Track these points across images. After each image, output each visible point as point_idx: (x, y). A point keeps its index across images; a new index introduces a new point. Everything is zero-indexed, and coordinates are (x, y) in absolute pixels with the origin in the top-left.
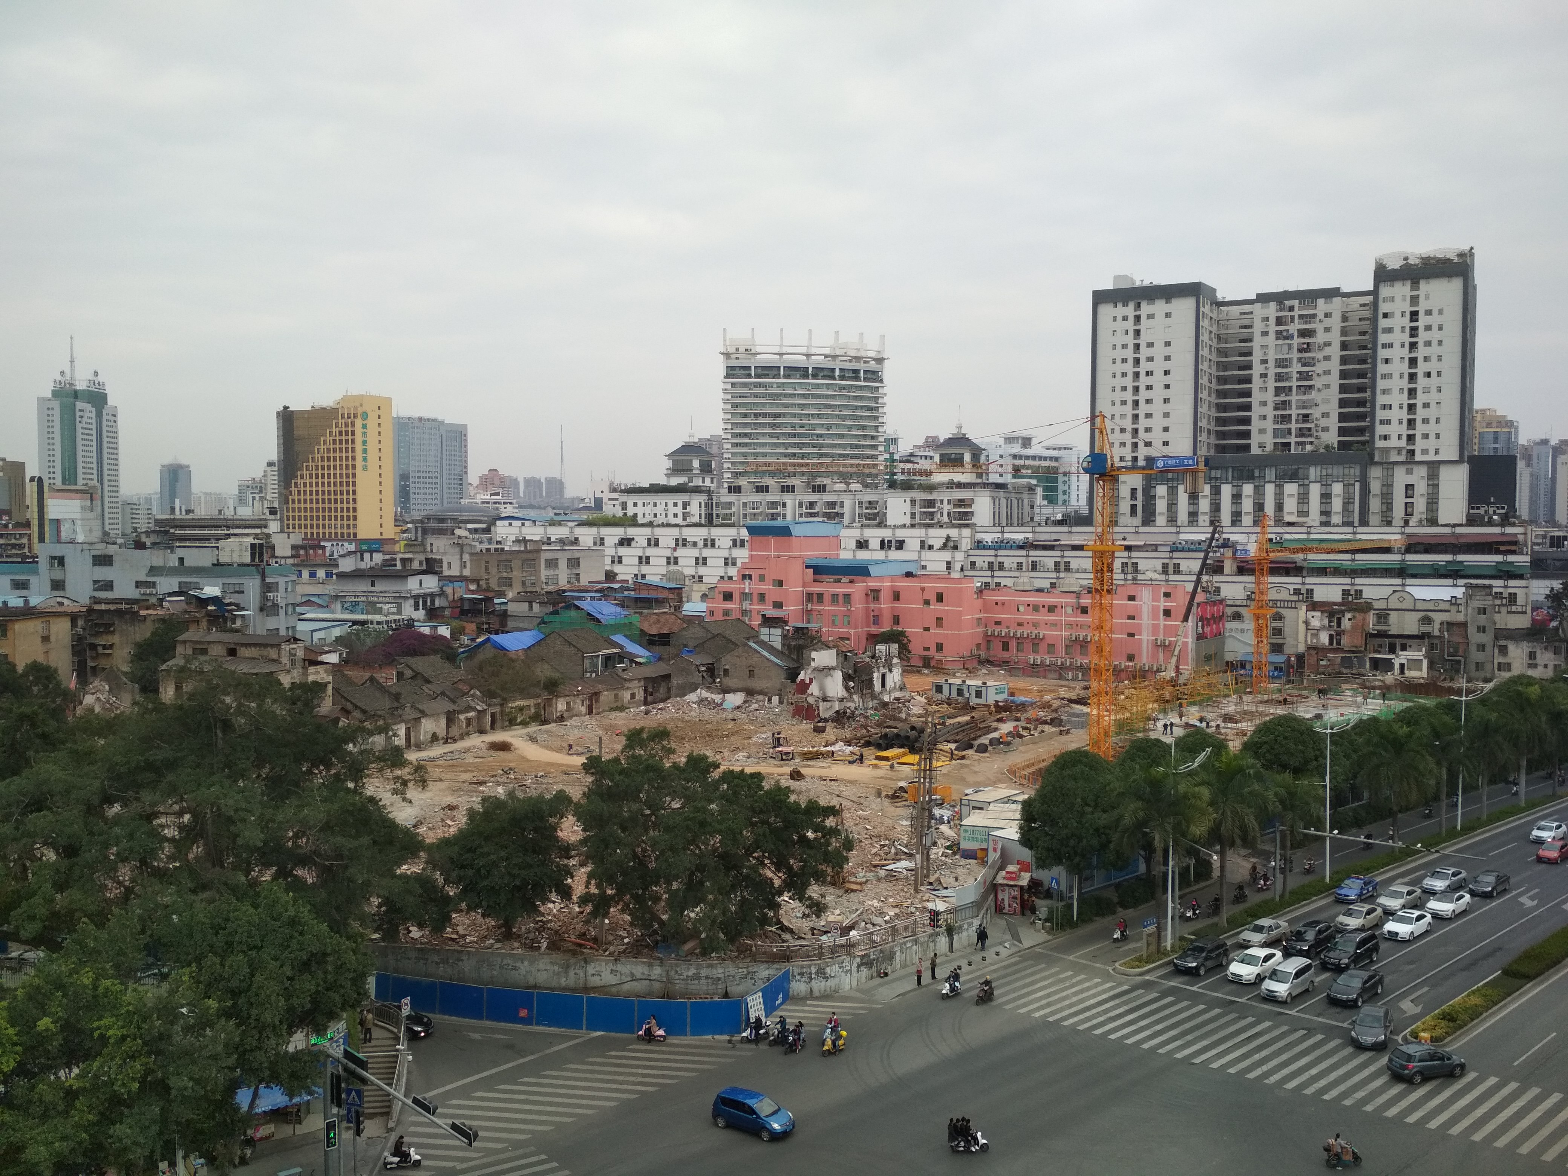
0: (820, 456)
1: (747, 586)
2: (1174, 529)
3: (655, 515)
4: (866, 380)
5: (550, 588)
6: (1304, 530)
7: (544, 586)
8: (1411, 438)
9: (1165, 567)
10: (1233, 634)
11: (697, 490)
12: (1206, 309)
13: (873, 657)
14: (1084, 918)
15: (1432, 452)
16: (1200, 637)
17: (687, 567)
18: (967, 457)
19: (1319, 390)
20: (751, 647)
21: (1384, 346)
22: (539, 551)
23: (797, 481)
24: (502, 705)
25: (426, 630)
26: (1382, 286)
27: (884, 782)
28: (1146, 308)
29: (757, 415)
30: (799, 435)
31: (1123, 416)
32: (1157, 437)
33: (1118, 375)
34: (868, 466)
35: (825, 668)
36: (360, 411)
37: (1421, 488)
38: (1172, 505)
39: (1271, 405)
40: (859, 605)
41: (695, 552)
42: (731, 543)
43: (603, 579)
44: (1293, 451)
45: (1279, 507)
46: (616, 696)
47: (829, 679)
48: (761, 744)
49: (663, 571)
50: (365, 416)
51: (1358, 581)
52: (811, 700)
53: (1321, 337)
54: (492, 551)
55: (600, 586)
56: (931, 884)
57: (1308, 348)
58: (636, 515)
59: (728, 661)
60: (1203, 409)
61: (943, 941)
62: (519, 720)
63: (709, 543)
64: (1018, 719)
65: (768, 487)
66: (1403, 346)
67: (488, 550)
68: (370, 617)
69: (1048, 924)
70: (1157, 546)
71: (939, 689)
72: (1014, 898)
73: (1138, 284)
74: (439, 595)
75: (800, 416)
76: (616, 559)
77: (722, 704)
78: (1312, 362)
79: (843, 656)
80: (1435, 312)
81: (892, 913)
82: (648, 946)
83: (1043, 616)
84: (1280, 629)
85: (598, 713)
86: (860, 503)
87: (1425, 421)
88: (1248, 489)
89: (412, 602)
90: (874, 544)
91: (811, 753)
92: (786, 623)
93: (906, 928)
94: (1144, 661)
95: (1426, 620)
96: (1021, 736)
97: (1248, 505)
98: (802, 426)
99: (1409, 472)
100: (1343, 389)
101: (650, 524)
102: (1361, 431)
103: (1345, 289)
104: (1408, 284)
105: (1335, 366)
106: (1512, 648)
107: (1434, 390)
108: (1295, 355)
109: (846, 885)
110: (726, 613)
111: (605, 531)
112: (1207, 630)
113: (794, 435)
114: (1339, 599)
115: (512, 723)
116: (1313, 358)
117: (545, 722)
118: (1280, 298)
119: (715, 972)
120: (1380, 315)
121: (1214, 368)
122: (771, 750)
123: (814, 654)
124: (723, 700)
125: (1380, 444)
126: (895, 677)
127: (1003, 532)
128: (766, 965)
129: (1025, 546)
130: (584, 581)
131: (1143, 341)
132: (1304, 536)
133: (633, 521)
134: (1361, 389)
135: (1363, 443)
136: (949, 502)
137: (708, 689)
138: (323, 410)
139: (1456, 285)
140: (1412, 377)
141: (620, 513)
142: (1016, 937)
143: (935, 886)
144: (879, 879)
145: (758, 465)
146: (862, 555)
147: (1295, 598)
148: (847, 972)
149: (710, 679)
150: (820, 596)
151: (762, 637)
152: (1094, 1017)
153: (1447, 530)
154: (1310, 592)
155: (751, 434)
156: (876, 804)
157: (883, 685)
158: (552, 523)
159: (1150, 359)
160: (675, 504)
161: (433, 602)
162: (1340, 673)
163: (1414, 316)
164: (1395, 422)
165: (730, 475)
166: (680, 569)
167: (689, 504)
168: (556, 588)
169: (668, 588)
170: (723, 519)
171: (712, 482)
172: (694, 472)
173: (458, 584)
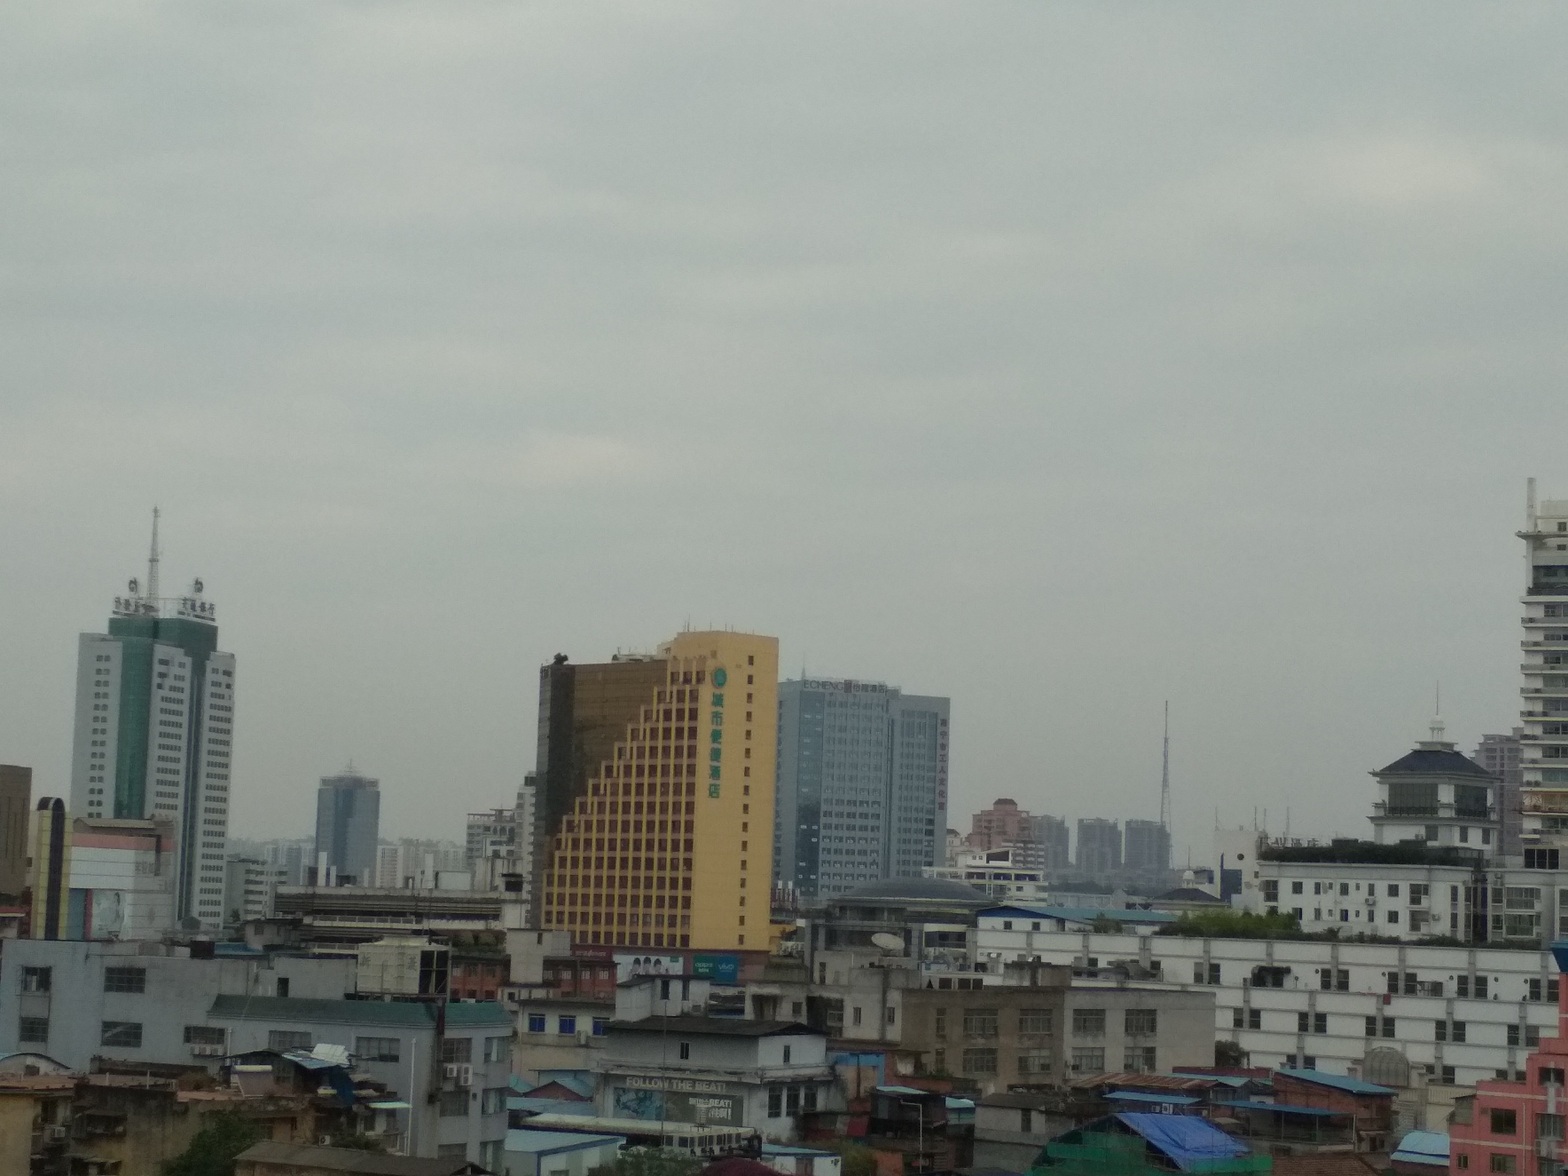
1: (1552, 1099)
3: (1345, 915)
5: (1084, 1079)
7: (1071, 1074)
11: (1448, 858)
17: (1415, 1043)
22: (1059, 991)
25: (787, 1166)
36: (710, 665)
41: (1435, 1009)
42: (1526, 990)
43: (1211, 1063)
49: (1357, 1050)
50: (720, 677)
54: (955, 985)
55: (1198, 1079)
58: (1298, 912)
63: (1472, 987)
67: (945, 983)
68: (669, 1127)
74: (827, 1084)
76: (1246, 1017)
89: (764, 1097)
101: (1331, 936)
110: (1499, 1162)
111: (1221, 948)
130: (1164, 1067)
133: (1290, 928)
138: (636, 663)
141: (1262, 909)
158: (1102, 926)
160: (1393, 891)
161: (811, 1099)
165: (1537, 825)
166: (1398, 1047)
167: (1426, 890)
168: (1097, 1080)
169: (1361, 1096)
170: (1512, 930)
171: (1486, 841)
172: (1443, 813)
173: (872, 1059)
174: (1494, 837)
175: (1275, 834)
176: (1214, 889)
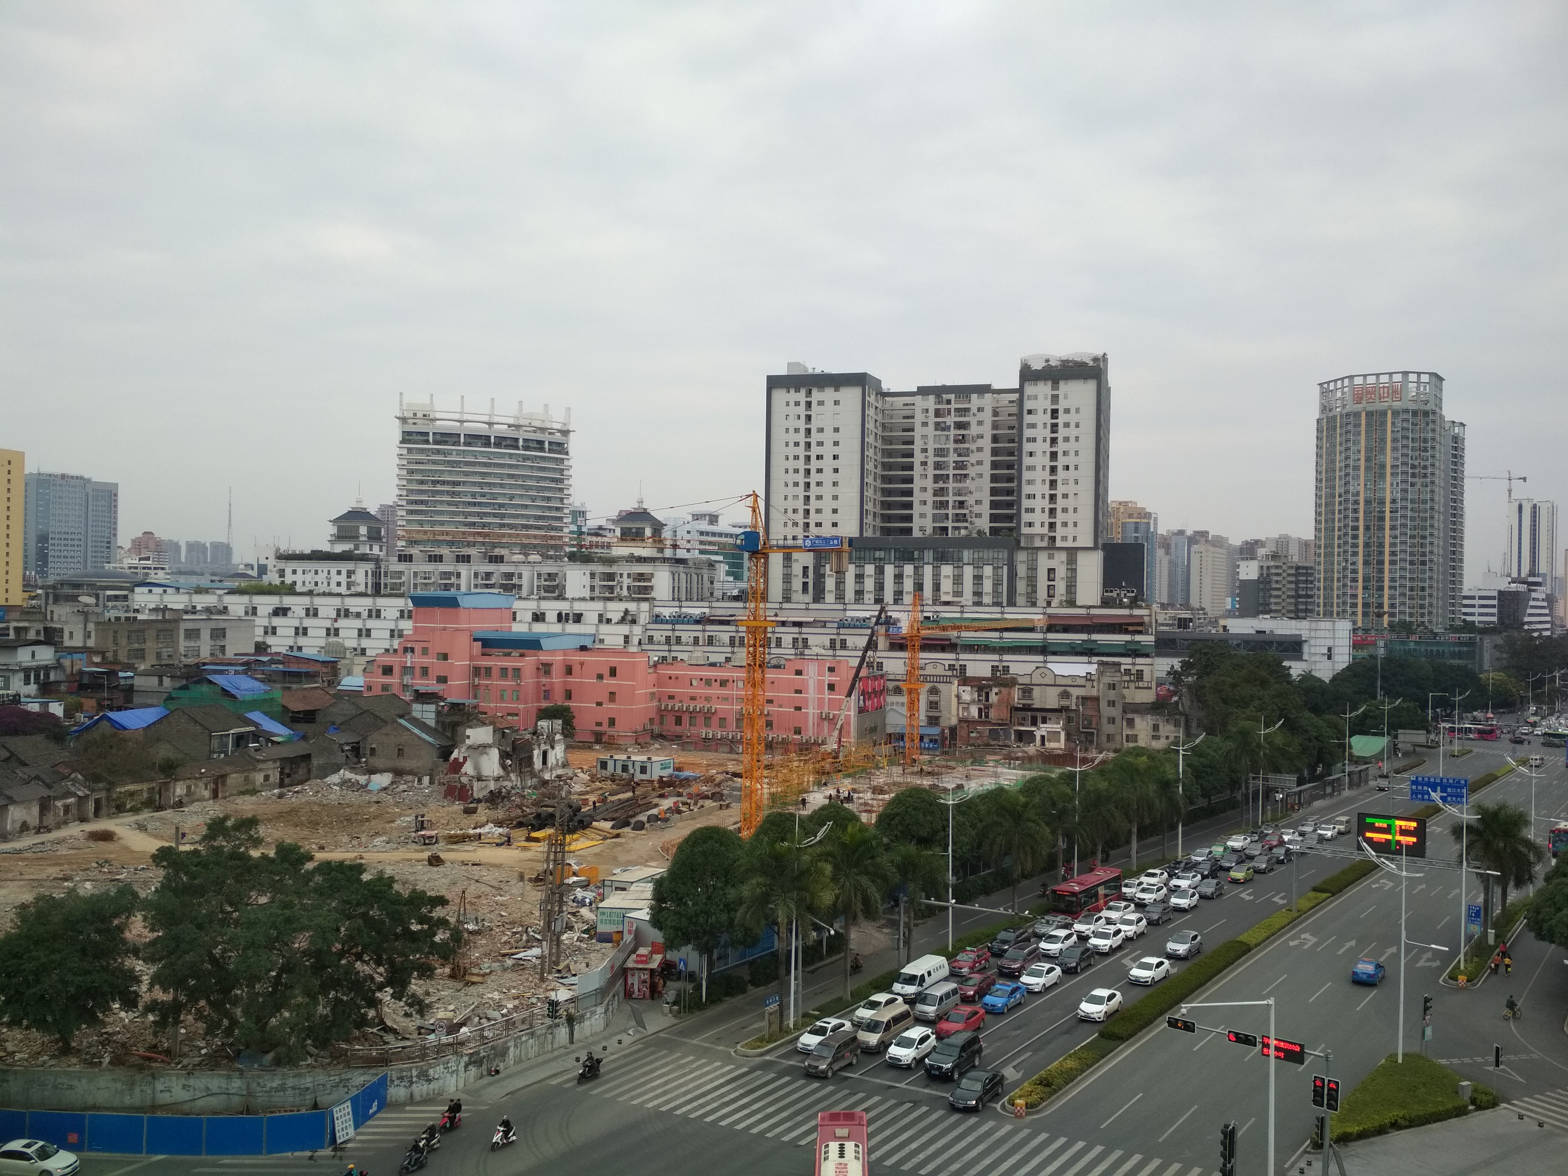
0: (502, 526)
1: (409, 660)
2: (841, 607)
3: (316, 584)
4: (550, 451)
5: (190, 661)
6: (958, 609)
7: (183, 659)
8: (1052, 526)
9: (833, 642)
10: (894, 707)
11: (364, 558)
12: (871, 399)
13: (534, 733)
14: (713, 999)
15: (1070, 539)
16: (861, 711)
17: (348, 637)
18: (648, 532)
19: (973, 479)
20: (401, 725)
21: (1029, 440)
22: (177, 621)
23: (473, 552)
24: (108, 790)
25: (35, 707)
26: (1026, 384)
27: (530, 864)
28: (816, 395)
29: (435, 483)
30: (480, 504)
31: (796, 497)
32: (827, 518)
33: (791, 458)
34: (552, 537)
35: (480, 746)
37: (1061, 572)
38: (840, 583)
39: (930, 492)
40: (529, 679)
41: (358, 624)
42: (398, 614)
43: (253, 651)
44: (950, 535)
45: (937, 587)
46: (247, 779)
47: (485, 757)
48: (405, 827)
49: (322, 642)
51: (1006, 657)
52: (464, 780)
53: (974, 430)
54: (123, 620)
55: (246, 658)
56: (559, 971)
57: (962, 439)
58: (294, 583)
59: (375, 740)
60: (869, 493)
61: (563, 1032)
62: (128, 806)
63: (374, 614)
64: (680, 795)
65: (441, 556)
66: (1045, 441)
67: (118, 619)
69: (676, 1008)
70: (825, 622)
71: (604, 765)
72: (644, 982)
73: (810, 371)
74: (55, 668)
75: (480, 485)
76: (270, 630)
77: (367, 785)
78: (966, 453)
79: (501, 733)
80: (1073, 411)
81: (510, 1006)
82: (228, 1057)
83: (716, 691)
84: (936, 703)
85: (225, 798)
86: (539, 575)
87: (1065, 510)
88: (909, 569)
89: (22, 675)
90: (551, 616)
91: (456, 836)
92: (443, 699)
93: (523, 1021)
94: (811, 734)
95: (1065, 695)
96: (679, 812)
97: (908, 585)
98: (483, 495)
99: (1051, 557)
100: (994, 478)
101: (310, 593)
102: (1010, 518)
103: (995, 386)
104: (1049, 383)
105: (987, 457)
106: (1138, 720)
107: (1072, 482)
108: (951, 446)
109: (467, 978)
110: (385, 688)
111: (258, 600)
112: (869, 703)
113: (475, 504)
114: (988, 673)
115: (120, 809)
116: (968, 449)
117: (160, 808)
118: (938, 392)
119: (303, 1081)
120: (1025, 412)
121: (879, 454)
122: (413, 834)
123: (469, 732)
124: (369, 781)
125: (1025, 530)
126: (557, 753)
127: (680, 607)
128: (362, 1071)
129: (702, 621)
130: (230, 654)
131: (814, 426)
132: (958, 615)
133: (291, 590)
134: (1010, 479)
135: (1011, 529)
136: (629, 575)
137: (352, 769)
139: (1090, 387)
140: (1053, 470)
141: (277, 581)
142: (641, 1023)
143: (564, 974)
144: (505, 970)
145: (434, 533)
146: (539, 628)
147: (950, 673)
148: (453, 1072)
149: (355, 760)
150: (488, 670)
151: (414, 714)
152: (707, 1103)
153: (1083, 611)
154: (963, 668)
155: (427, 501)
156: (516, 888)
157: (545, 762)
158: (199, 591)
159: (820, 444)
160: (339, 573)
161: (47, 675)
162: (988, 745)
163: (1055, 413)
164: (1038, 510)
165: (404, 544)
166: (340, 640)
167: (354, 572)
168: (196, 661)
169: (324, 662)
170: (392, 589)
171: (381, 550)
172: (361, 539)
173: (80, 656)
174: (384, 549)
175: (284, 548)
176: (254, 573)
